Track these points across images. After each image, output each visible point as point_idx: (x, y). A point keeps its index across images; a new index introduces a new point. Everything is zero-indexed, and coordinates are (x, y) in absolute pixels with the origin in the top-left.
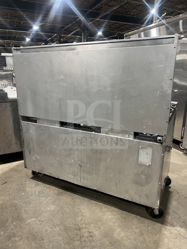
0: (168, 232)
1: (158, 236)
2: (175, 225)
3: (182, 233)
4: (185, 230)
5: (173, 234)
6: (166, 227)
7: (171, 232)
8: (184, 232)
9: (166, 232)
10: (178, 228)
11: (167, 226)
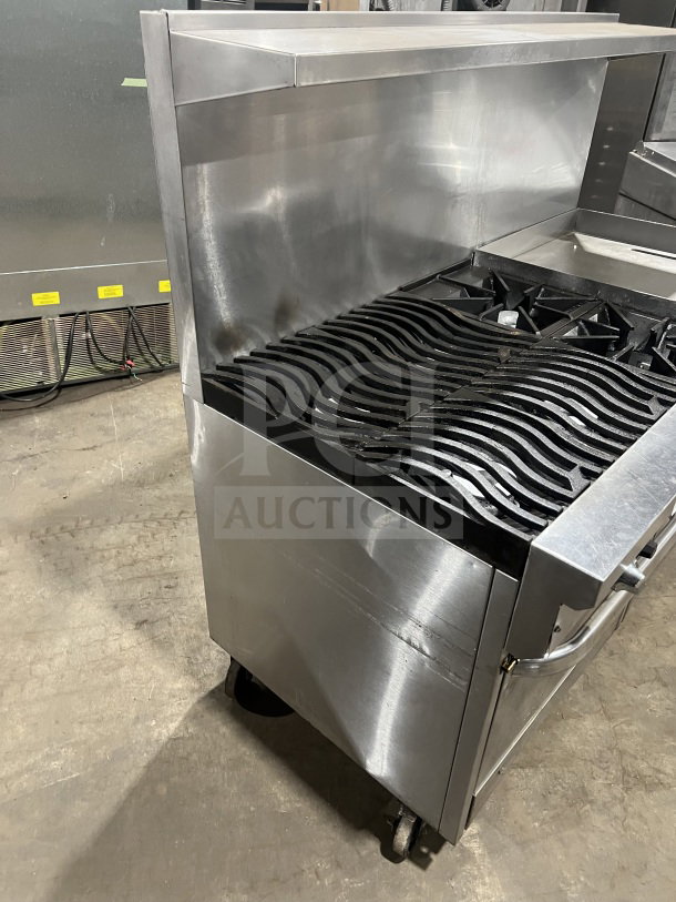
0: (179, 689)
1: (180, 660)
2: (189, 724)
3: (154, 723)
4: (157, 741)
5: (165, 698)
6: (197, 696)
7: (174, 697)
8: (156, 734)
9: (179, 685)
10: (175, 724)
11: (199, 702)
